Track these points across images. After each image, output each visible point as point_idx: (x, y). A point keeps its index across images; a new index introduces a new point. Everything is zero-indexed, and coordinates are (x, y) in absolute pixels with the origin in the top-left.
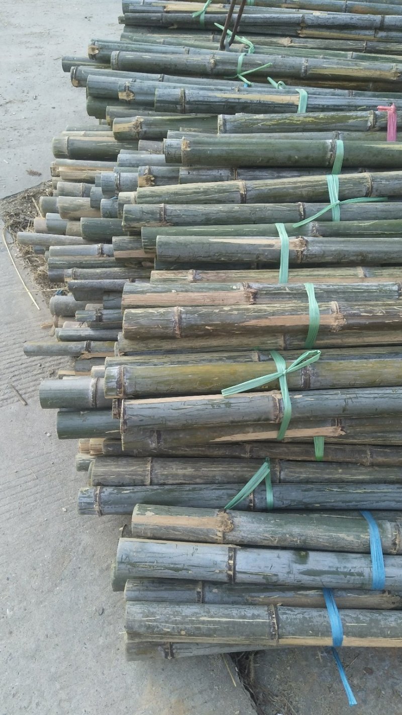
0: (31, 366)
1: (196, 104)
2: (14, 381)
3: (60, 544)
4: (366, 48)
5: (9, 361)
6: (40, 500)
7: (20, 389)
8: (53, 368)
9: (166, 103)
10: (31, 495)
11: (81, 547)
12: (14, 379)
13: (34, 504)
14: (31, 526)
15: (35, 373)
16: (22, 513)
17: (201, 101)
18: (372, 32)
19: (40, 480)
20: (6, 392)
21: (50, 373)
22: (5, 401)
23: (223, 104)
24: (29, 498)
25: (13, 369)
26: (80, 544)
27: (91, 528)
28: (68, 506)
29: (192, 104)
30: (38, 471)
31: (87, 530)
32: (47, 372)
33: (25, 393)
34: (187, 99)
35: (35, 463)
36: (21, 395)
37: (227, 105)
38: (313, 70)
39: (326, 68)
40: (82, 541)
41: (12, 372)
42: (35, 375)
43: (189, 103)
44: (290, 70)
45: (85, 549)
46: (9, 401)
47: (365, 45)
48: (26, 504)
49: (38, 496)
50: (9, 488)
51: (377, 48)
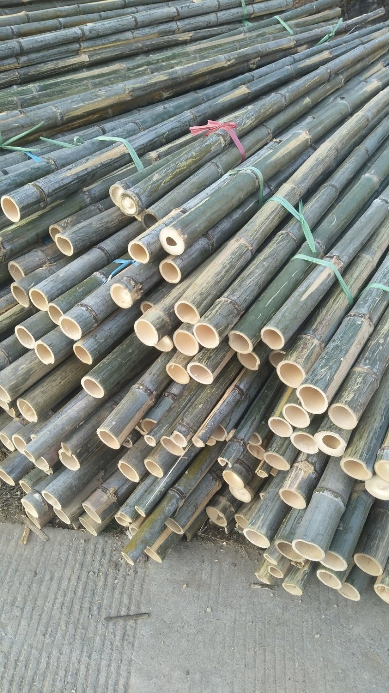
0: (86, 584)
1: (55, 193)
2: (99, 612)
3: (357, 658)
4: (20, 76)
5: (57, 606)
6: (294, 655)
7: (118, 612)
8: (107, 561)
9: (30, 207)
10: (285, 663)
11: (367, 640)
12: (95, 612)
13: (297, 664)
14: (324, 678)
15: (100, 584)
16: (305, 681)
17: (59, 188)
18: (14, 60)
19: (268, 645)
20: (111, 630)
21: (113, 567)
22: (126, 637)
23: (77, 181)
24: (287, 667)
25: (77, 607)
26: (362, 638)
27: (348, 621)
28: (314, 630)
29: (52, 196)
30: (255, 642)
31: (349, 625)
32: (108, 571)
33: (129, 609)
34: (46, 192)
35: (241, 642)
36: (128, 616)
37: (80, 181)
38: (68, 114)
39: (77, 109)
40: (359, 635)
41: (81, 610)
42: (105, 585)
43: (49, 195)
44: (49, 122)
45: (369, 636)
46: (129, 632)
47: (17, 74)
48: (294, 672)
49: (288, 655)
50: (263, 683)
51: (29, 74)
